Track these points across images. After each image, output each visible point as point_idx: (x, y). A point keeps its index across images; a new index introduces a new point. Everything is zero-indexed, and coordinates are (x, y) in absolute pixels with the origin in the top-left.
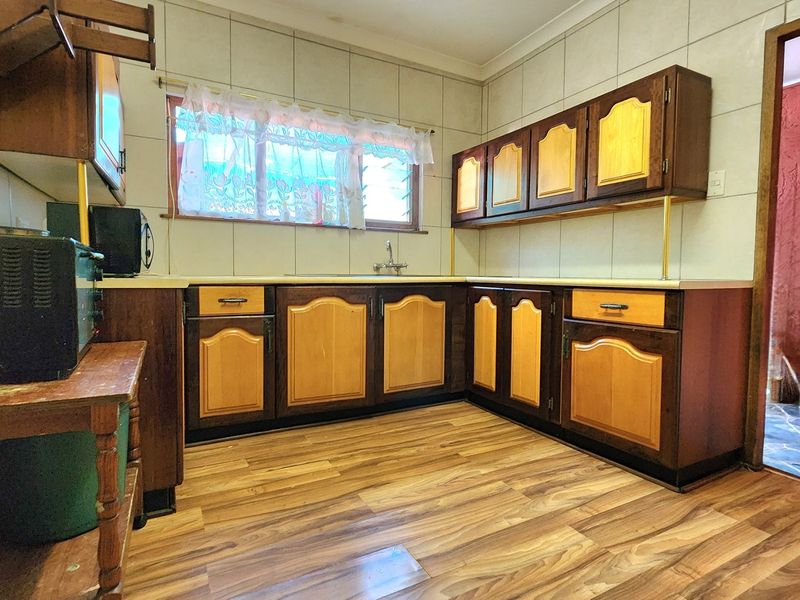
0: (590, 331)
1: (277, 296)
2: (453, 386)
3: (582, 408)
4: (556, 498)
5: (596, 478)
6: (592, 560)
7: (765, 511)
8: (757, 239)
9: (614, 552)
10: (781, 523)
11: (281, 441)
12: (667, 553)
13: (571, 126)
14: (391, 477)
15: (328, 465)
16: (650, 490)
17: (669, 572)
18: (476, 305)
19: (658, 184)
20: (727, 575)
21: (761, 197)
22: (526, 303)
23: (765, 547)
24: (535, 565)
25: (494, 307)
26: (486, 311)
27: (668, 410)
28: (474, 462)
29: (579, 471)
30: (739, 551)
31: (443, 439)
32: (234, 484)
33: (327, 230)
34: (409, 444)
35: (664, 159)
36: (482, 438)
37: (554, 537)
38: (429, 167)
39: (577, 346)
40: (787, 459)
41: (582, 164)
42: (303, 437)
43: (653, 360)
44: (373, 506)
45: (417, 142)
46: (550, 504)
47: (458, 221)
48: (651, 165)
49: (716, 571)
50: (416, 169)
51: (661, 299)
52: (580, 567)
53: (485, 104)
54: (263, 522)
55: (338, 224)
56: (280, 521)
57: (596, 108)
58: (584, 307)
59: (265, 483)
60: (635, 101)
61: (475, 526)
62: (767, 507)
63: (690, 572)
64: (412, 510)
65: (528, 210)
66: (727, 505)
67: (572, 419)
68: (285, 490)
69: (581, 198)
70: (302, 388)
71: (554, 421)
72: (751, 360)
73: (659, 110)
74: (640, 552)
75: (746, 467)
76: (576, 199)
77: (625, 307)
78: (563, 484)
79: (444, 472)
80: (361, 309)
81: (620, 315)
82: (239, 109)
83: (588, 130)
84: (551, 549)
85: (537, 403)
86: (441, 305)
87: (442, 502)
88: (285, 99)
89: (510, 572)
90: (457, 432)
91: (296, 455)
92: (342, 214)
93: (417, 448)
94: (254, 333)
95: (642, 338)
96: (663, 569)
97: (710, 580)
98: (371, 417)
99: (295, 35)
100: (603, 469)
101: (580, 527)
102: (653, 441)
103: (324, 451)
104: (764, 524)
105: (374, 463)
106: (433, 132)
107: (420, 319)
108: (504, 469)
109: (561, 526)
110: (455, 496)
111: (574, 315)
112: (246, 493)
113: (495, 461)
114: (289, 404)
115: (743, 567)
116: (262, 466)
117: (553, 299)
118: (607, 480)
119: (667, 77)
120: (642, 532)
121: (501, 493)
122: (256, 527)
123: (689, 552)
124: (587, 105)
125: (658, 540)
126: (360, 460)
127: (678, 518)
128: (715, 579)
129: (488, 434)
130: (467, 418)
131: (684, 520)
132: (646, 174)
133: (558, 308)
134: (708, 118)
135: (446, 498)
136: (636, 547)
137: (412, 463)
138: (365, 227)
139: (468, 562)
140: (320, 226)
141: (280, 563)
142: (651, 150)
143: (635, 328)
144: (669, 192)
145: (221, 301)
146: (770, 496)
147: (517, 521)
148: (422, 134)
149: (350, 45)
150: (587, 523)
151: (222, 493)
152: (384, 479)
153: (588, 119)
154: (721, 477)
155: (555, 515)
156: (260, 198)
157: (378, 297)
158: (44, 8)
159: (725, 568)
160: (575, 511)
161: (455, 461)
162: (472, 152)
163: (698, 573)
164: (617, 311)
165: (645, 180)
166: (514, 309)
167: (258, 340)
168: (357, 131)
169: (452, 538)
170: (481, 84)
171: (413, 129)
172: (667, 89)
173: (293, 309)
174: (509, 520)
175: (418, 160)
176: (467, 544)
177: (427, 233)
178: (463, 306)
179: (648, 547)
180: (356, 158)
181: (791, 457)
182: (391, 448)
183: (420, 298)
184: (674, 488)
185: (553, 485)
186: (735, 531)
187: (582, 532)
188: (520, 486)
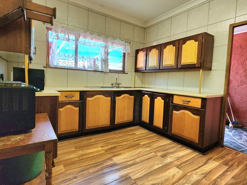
0: (178, 107)
1: (84, 95)
2: (135, 121)
3: (175, 130)
4: (170, 158)
5: (180, 151)
6: (183, 177)
7: (226, 160)
8: (225, 83)
9: (189, 174)
10: (230, 163)
11: (84, 140)
12: (202, 174)
13: (174, 46)
14: (121, 152)
15: (101, 149)
16: (195, 154)
17: (204, 180)
18: (143, 97)
19: (199, 66)
20: (219, 180)
21: (226, 71)
22: (159, 98)
23: (227, 171)
24: (167, 180)
25: (149, 98)
26: (146, 99)
27: (201, 132)
28: (144, 146)
29: (175, 148)
30: (221, 173)
31: (134, 139)
32: (72, 156)
33: (97, 72)
34: (124, 141)
35: (201, 59)
36: (145, 138)
37: (171, 170)
38: (129, 53)
39: (174, 112)
40: (228, 142)
41: (177, 57)
42: (91, 139)
43: (197, 117)
44: (117, 162)
45: (125, 45)
46: (168, 160)
47: (137, 70)
48: (197, 60)
49: (216, 179)
50: (124, 54)
51: (200, 100)
52: (180, 180)
53: (146, 35)
54: (84, 169)
55: (101, 71)
56: (89, 168)
57: (181, 42)
58: (177, 101)
59: (82, 155)
60: (193, 41)
61: (148, 168)
62: (226, 158)
63: (209, 179)
64: (129, 163)
65: (159, 69)
66: (216, 158)
67: (172, 133)
68: (88, 158)
69: (176, 68)
70: (90, 123)
71: (167, 133)
72: (222, 117)
73: (200, 45)
74: (195, 174)
75: (219, 146)
76: (174, 68)
77: (189, 102)
78: (171, 153)
79: (136, 150)
80: (109, 98)
81: (188, 104)
82: (70, 33)
83: (179, 48)
84: (171, 174)
85: (162, 127)
86: (133, 97)
87: (138, 160)
88: (85, 30)
89: (161, 182)
90: (138, 136)
91: (90, 145)
92: (102, 67)
93: (127, 142)
94: (76, 106)
95: (194, 111)
96: (202, 179)
97: (215, 182)
98: (111, 132)
99: (89, 10)
100: (181, 148)
101: (178, 167)
102: (196, 140)
103: (98, 143)
104: (226, 164)
105: (115, 148)
106: (130, 42)
107: (126, 101)
108: (153, 149)
109: (173, 167)
110: (141, 158)
111: (174, 103)
112: (76, 159)
113: (151, 146)
114: (86, 129)
115: (222, 177)
116: (79, 149)
117: (168, 98)
118: (183, 151)
119: (203, 35)
120: (195, 168)
121: (154, 156)
122: (82, 171)
123: (208, 173)
124: (179, 40)
125: (199, 170)
126: (110, 146)
127: (204, 163)
128: (216, 182)
129: (147, 137)
130: (140, 132)
131: (205, 163)
132: (196, 63)
133: (169, 100)
134: (213, 47)
135: (138, 159)
136: (194, 172)
137: (126, 147)
138: (109, 72)
139: (148, 179)
140: (95, 71)
141: (92, 183)
142: (197, 56)
143: (192, 108)
144: (202, 68)
145: (65, 96)
146: (226, 155)
147: (160, 165)
148: (127, 43)
149: (106, 14)
150: (180, 166)
151: (68, 159)
152: (119, 153)
153: (179, 44)
154: (213, 149)
155: (171, 163)
156: (76, 62)
157: (114, 95)
158: (20, 7)
159: (218, 178)
160: (175, 162)
161: (139, 146)
162: (142, 50)
163: (211, 180)
164: (187, 103)
165: (195, 64)
166: (155, 99)
167: (77, 109)
168: (107, 41)
169: (143, 172)
170: (145, 28)
171: (124, 41)
172: (202, 39)
173: (88, 99)
174: (158, 165)
175: (125, 51)
176: (147, 174)
177: (127, 74)
178: (139, 97)
179: (197, 172)
180: (106, 50)
181: (229, 142)
182: (119, 142)
183: (126, 95)
184: (202, 154)
185: (169, 153)
186: (219, 166)
187: (179, 168)
188: (159, 154)
